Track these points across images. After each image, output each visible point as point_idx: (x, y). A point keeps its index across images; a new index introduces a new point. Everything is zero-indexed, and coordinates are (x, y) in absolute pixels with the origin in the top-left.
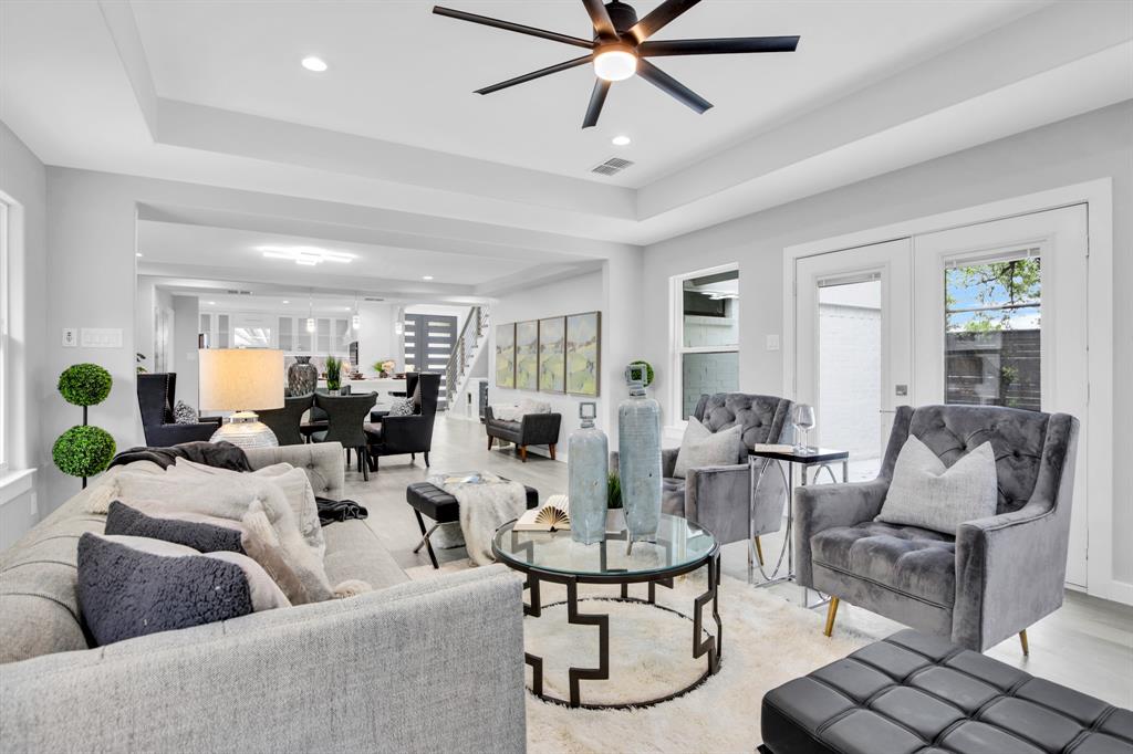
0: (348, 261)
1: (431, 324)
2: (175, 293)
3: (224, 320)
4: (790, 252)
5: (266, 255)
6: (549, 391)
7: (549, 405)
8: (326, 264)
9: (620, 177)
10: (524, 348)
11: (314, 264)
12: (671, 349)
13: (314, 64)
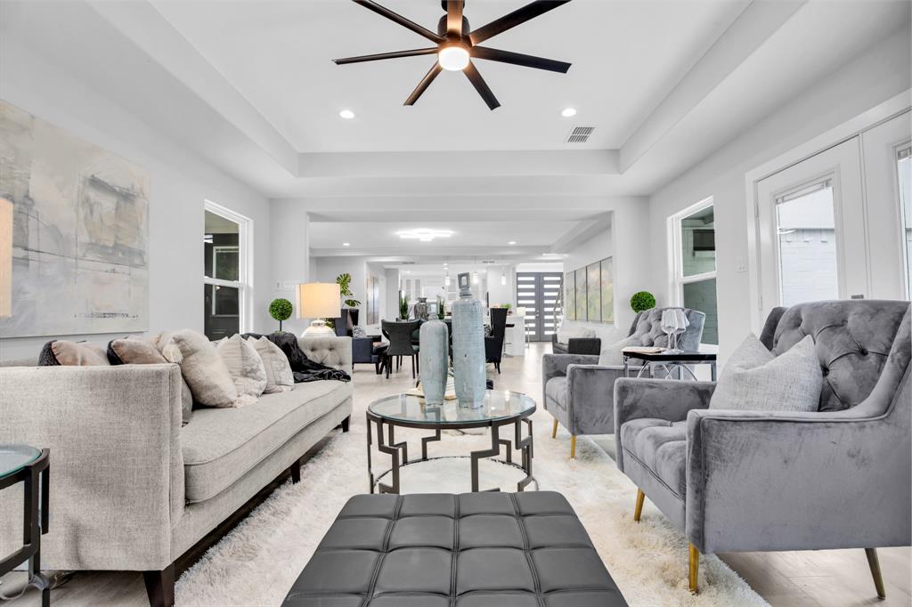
0: (448, 236)
1: (546, 279)
2: (386, 267)
3: (418, 282)
4: (751, 176)
5: (402, 237)
6: (594, 321)
7: (594, 332)
8: (437, 240)
9: (592, 142)
10: (579, 288)
11: (430, 240)
12: (670, 280)
13: (347, 114)
